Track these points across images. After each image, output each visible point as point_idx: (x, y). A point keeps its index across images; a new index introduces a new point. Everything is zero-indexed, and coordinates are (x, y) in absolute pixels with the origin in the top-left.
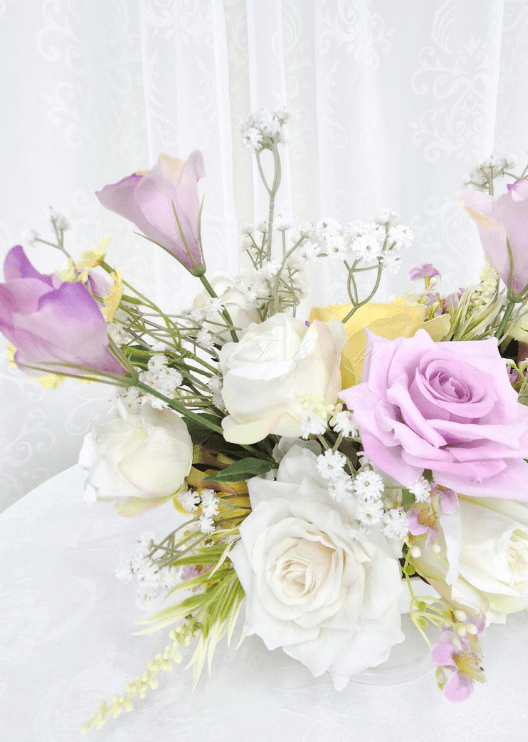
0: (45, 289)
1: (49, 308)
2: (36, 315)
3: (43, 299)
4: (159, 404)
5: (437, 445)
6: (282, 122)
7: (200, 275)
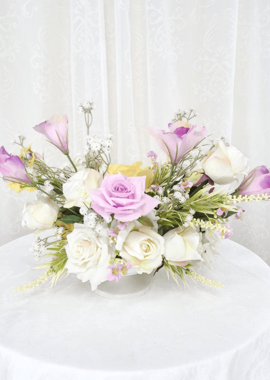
0: (8, 157)
1: (8, 162)
2: (5, 164)
3: (6, 160)
4: (45, 195)
5: (112, 205)
6: (91, 104)
7: (67, 154)
